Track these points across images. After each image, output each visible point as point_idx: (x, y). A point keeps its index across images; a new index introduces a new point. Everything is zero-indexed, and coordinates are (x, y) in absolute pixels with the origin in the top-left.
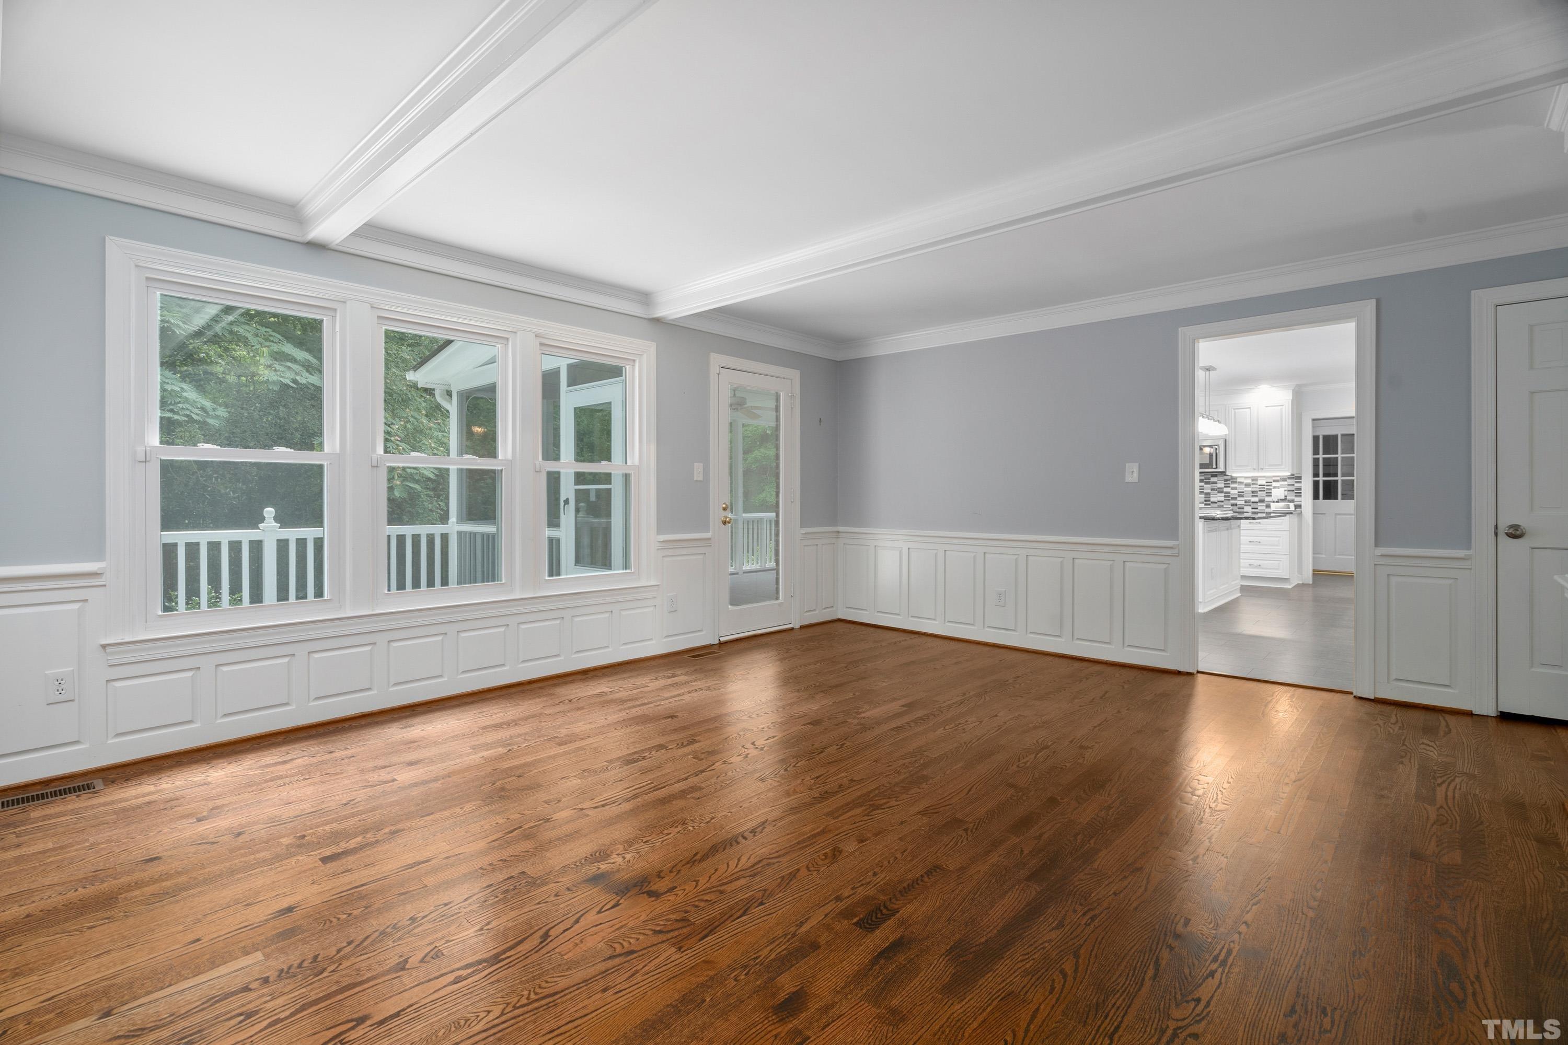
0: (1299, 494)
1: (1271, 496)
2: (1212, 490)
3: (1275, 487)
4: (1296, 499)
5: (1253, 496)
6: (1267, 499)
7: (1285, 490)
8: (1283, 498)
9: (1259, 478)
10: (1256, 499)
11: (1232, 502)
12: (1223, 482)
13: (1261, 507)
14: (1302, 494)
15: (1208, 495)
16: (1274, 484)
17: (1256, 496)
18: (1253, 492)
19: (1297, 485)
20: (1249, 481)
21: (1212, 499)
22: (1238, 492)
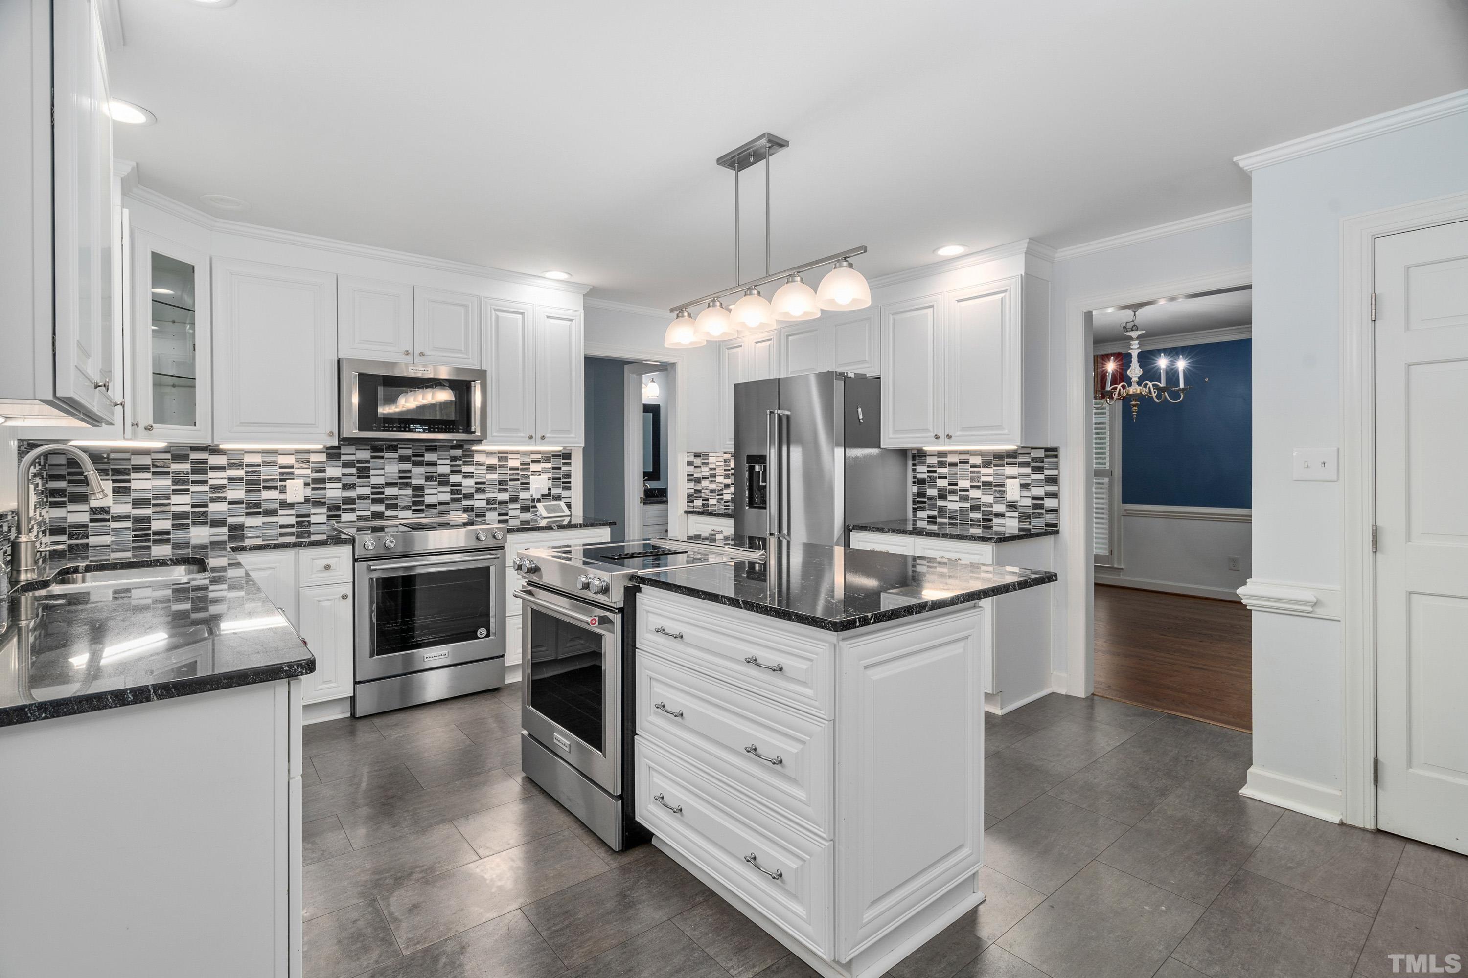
0: (567, 487)
1: (528, 489)
2: (428, 479)
3: (534, 473)
4: (564, 494)
5: (500, 491)
6: (523, 495)
7: (549, 479)
8: (546, 492)
9: (510, 456)
10: (505, 497)
11: (465, 503)
12: (448, 462)
13: (514, 510)
14: (572, 485)
15: (419, 489)
16: (534, 467)
17: (506, 490)
18: (500, 483)
19: (564, 468)
20: (494, 461)
21: (428, 500)
22: (476, 483)
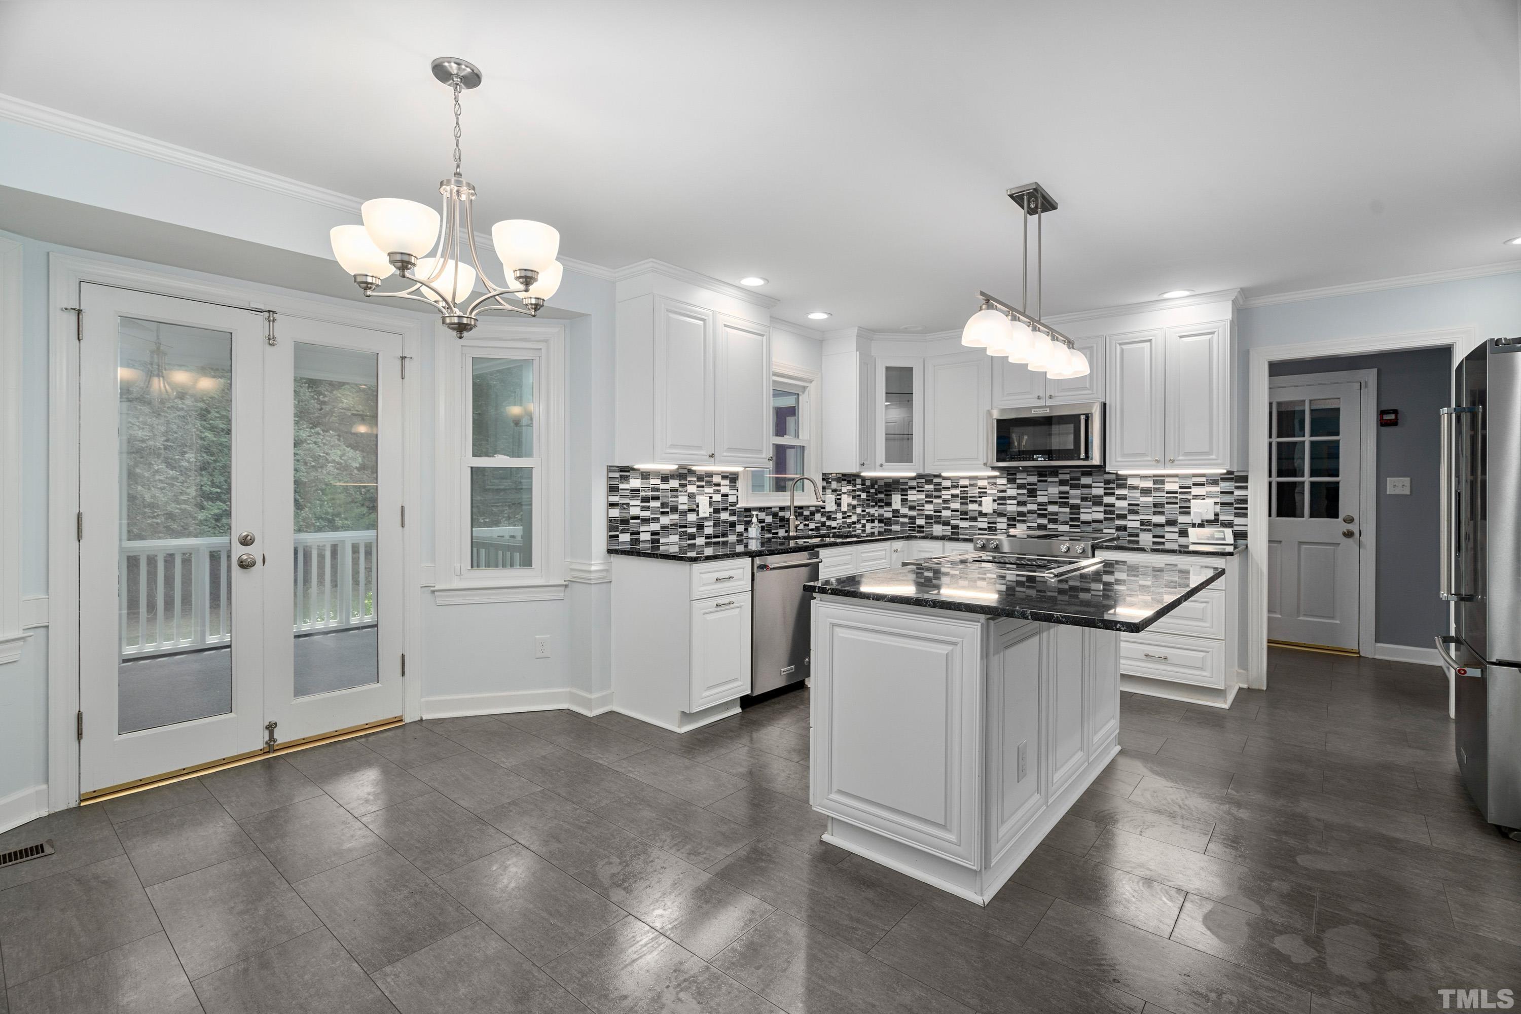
0: (1242, 512)
1: (1189, 513)
2: (1083, 499)
3: (1196, 497)
4: (1237, 521)
5: (1155, 513)
6: (1182, 519)
7: (1216, 503)
8: (1212, 517)
9: (1167, 479)
10: (1161, 519)
11: (1118, 522)
12: (1101, 484)
13: (1171, 534)
14: (1249, 511)
15: (1075, 508)
16: (1195, 491)
17: (1162, 513)
18: (1155, 505)
19: (1237, 493)
20: (1149, 484)
21: (1083, 517)
22: (1129, 505)
